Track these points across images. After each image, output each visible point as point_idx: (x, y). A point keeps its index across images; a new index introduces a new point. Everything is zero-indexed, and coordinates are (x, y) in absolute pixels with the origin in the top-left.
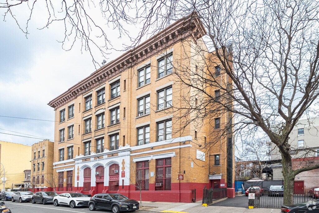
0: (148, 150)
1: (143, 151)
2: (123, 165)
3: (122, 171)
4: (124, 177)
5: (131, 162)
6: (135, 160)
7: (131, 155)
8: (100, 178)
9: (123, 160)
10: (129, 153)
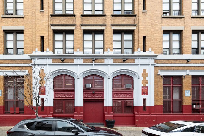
0: (181, 62)
1: (174, 63)
2: (145, 78)
3: (142, 85)
4: (147, 94)
5: (156, 75)
6: (162, 74)
7: (157, 65)
8: (94, 94)
9: (145, 71)
10: (152, 61)
